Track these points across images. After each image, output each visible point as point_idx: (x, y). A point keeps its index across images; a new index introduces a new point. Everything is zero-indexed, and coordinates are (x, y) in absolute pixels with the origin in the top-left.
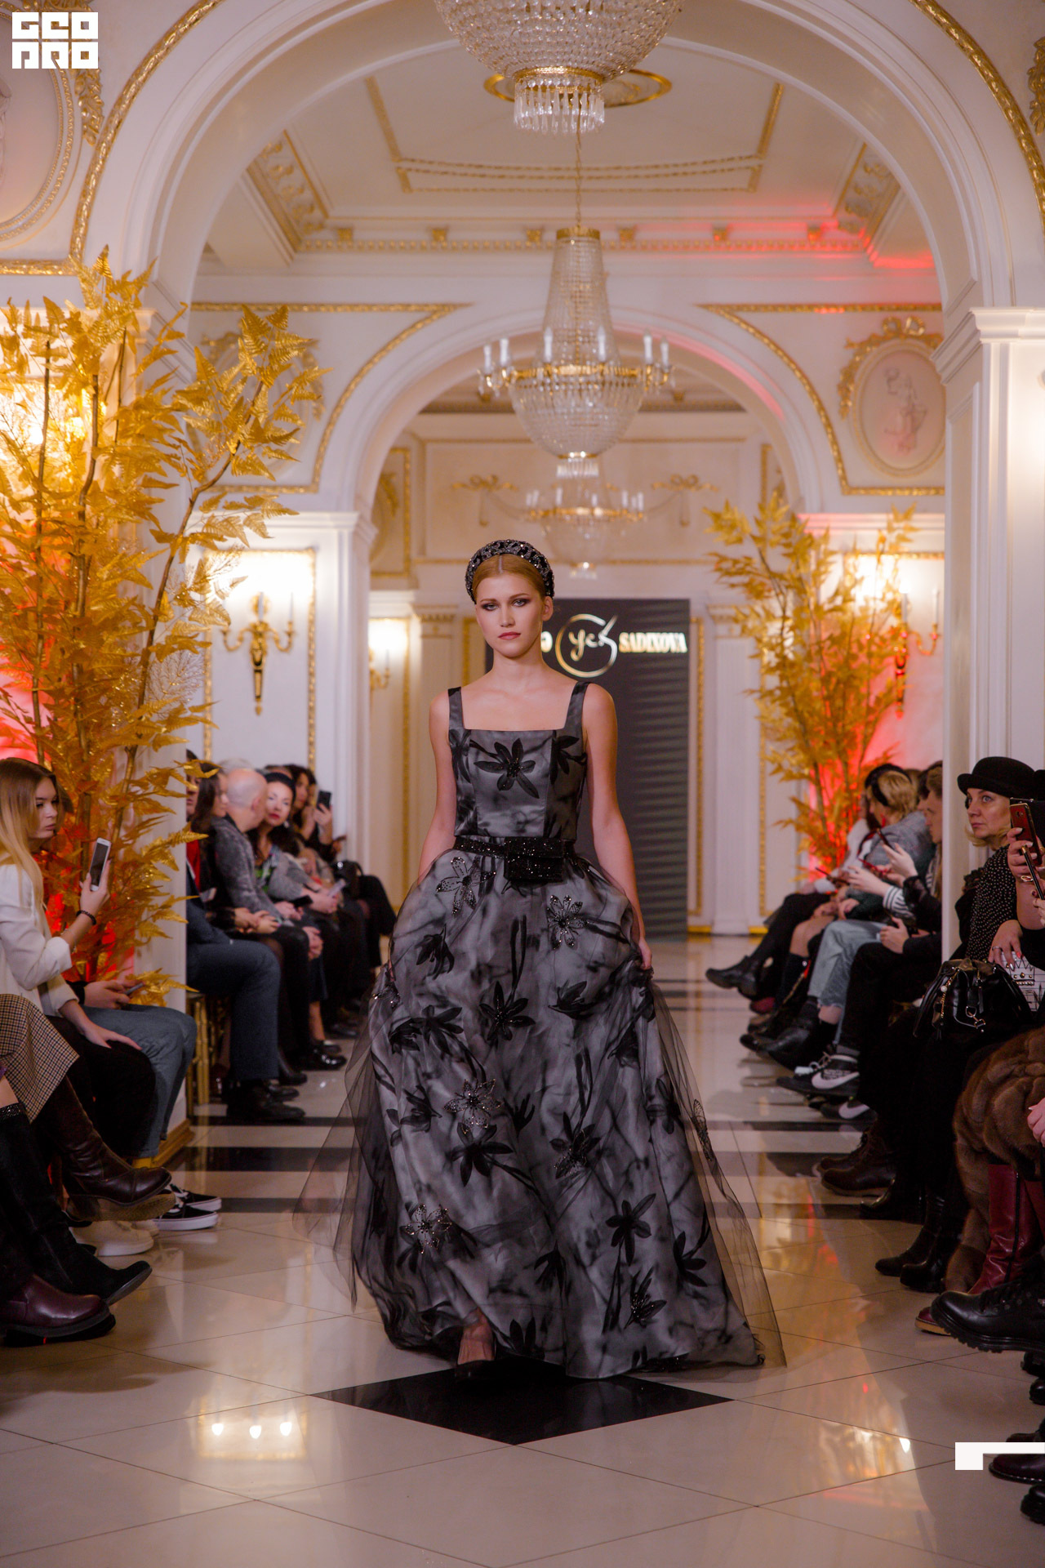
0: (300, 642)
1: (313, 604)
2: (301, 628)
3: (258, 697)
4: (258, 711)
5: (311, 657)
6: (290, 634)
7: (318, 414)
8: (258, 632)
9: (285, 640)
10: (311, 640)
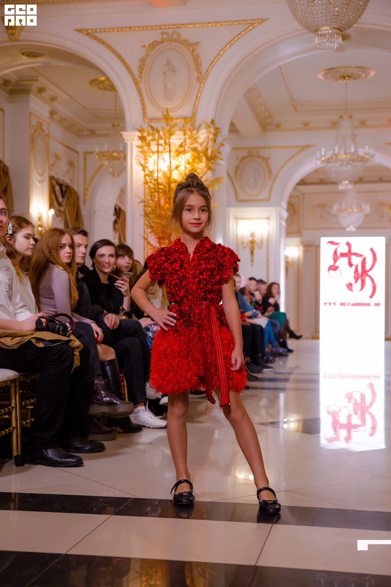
0: (264, 246)
1: (269, 235)
2: (265, 241)
3: (252, 261)
4: (252, 266)
5: (268, 250)
6: (262, 243)
7: (270, 178)
8: (252, 242)
9: (260, 245)
10: (268, 245)
